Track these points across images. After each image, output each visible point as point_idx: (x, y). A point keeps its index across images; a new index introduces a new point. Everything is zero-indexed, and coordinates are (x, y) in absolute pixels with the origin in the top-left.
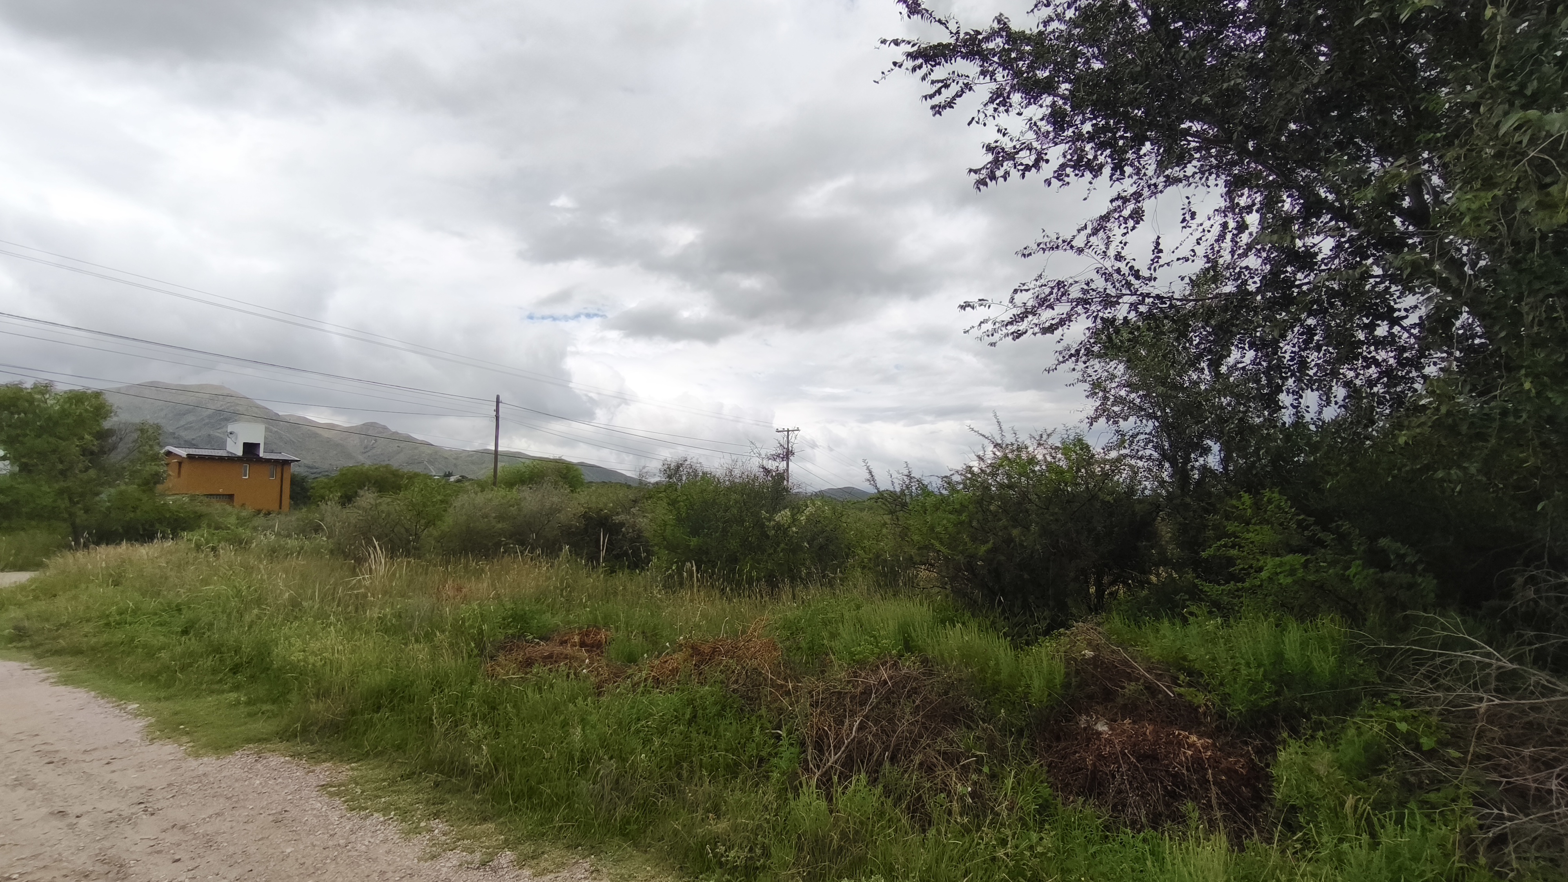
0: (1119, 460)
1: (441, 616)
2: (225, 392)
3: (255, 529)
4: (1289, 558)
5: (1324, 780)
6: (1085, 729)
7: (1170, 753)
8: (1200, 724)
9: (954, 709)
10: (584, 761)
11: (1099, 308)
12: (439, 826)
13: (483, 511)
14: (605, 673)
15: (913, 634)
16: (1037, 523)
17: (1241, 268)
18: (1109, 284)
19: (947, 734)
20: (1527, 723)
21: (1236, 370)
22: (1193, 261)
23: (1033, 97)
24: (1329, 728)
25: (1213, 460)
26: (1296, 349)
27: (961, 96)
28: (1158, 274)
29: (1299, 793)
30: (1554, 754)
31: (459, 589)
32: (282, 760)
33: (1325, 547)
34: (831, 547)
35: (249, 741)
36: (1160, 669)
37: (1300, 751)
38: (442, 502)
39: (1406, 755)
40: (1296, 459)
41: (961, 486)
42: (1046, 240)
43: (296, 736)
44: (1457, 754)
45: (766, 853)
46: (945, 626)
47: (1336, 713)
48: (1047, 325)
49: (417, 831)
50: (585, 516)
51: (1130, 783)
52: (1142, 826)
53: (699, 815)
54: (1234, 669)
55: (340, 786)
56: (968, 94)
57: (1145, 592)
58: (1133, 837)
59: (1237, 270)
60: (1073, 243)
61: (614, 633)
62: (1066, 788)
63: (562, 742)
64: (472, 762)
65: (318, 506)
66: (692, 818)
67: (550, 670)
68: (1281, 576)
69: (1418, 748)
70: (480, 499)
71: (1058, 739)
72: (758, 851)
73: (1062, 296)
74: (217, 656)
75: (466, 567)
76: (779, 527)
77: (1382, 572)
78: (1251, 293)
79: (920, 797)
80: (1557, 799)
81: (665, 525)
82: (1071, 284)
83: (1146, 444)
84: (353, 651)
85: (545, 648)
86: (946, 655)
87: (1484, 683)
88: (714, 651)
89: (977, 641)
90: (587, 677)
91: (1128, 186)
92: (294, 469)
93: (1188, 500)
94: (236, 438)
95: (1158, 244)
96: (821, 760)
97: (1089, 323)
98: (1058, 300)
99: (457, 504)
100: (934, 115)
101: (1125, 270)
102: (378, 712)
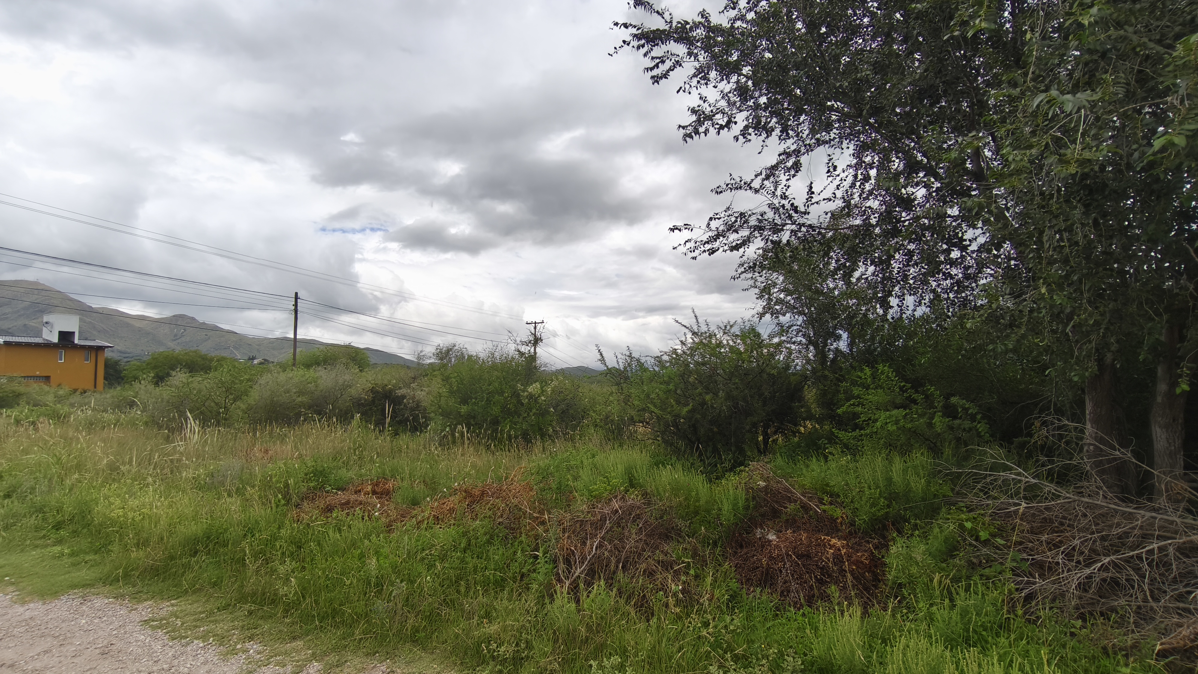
0: (779, 344)
1: (251, 474)
2: (40, 287)
3: (72, 405)
4: (895, 412)
5: (920, 564)
6: (760, 538)
7: (819, 552)
8: (838, 530)
9: (667, 529)
10: (379, 585)
11: (770, 233)
12: (253, 647)
13: (285, 387)
14: (393, 514)
15: (635, 475)
16: (723, 390)
17: (866, 207)
18: (777, 216)
19: (663, 548)
20: (1043, 519)
21: (863, 279)
22: (834, 201)
23: (725, 74)
24: (922, 528)
25: (843, 345)
26: (901, 266)
27: (673, 70)
28: (812, 209)
29: (904, 574)
30: (1059, 538)
31: (266, 452)
32: (106, 602)
33: (917, 404)
34: (571, 411)
35: (74, 586)
36: (811, 493)
37: (904, 545)
38: (249, 380)
39: (971, 545)
40: (897, 344)
41: (668, 364)
42: (732, 182)
43: (119, 581)
44: (1003, 542)
45: (529, 646)
46: (659, 468)
47: (926, 518)
48: (734, 244)
49: (234, 652)
50: (372, 390)
51: (792, 575)
52: (802, 605)
53: (475, 621)
54: (860, 491)
55: (161, 620)
56: (678, 69)
57: (796, 439)
58: (795, 613)
59: (863, 209)
60: (752, 185)
61: (400, 483)
62: (749, 581)
63: (360, 571)
64: (281, 592)
65: (131, 385)
66: (470, 623)
67: (348, 514)
68: (890, 425)
69: (977, 539)
70: (282, 377)
71: (741, 547)
72: (523, 646)
73: (744, 224)
74: (40, 516)
75: (271, 433)
76: (531, 396)
77: (952, 420)
78: (873, 226)
79: (644, 596)
80: (1062, 568)
81: (440, 397)
82: (750, 216)
83: (797, 333)
84: (170, 506)
85: (342, 497)
86: (661, 489)
87: (1017, 493)
88: (483, 493)
89: (683, 478)
90: (378, 519)
91: (791, 144)
92: (108, 354)
93: (827, 373)
94: (52, 327)
95: (811, 188)
96: (569, 572)
97: (762, 244)
98: (741, 226)
99: (262, 381)
100: (653, 84)
101: (788, 206)
102: (194, 557)
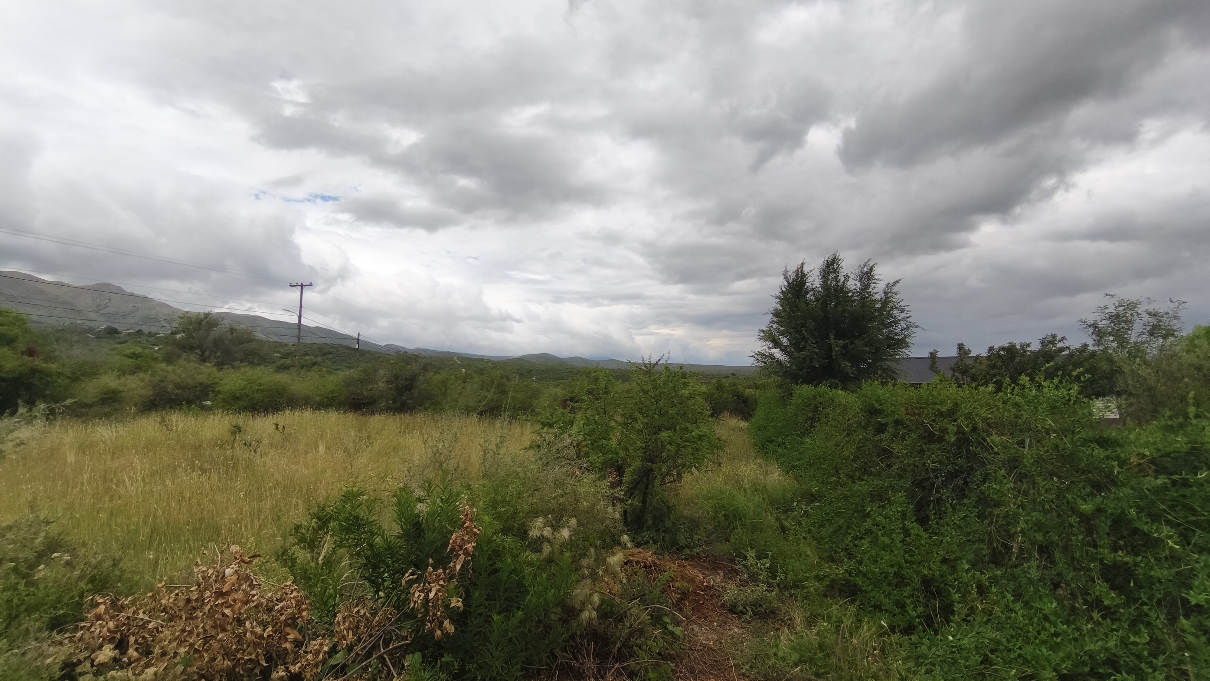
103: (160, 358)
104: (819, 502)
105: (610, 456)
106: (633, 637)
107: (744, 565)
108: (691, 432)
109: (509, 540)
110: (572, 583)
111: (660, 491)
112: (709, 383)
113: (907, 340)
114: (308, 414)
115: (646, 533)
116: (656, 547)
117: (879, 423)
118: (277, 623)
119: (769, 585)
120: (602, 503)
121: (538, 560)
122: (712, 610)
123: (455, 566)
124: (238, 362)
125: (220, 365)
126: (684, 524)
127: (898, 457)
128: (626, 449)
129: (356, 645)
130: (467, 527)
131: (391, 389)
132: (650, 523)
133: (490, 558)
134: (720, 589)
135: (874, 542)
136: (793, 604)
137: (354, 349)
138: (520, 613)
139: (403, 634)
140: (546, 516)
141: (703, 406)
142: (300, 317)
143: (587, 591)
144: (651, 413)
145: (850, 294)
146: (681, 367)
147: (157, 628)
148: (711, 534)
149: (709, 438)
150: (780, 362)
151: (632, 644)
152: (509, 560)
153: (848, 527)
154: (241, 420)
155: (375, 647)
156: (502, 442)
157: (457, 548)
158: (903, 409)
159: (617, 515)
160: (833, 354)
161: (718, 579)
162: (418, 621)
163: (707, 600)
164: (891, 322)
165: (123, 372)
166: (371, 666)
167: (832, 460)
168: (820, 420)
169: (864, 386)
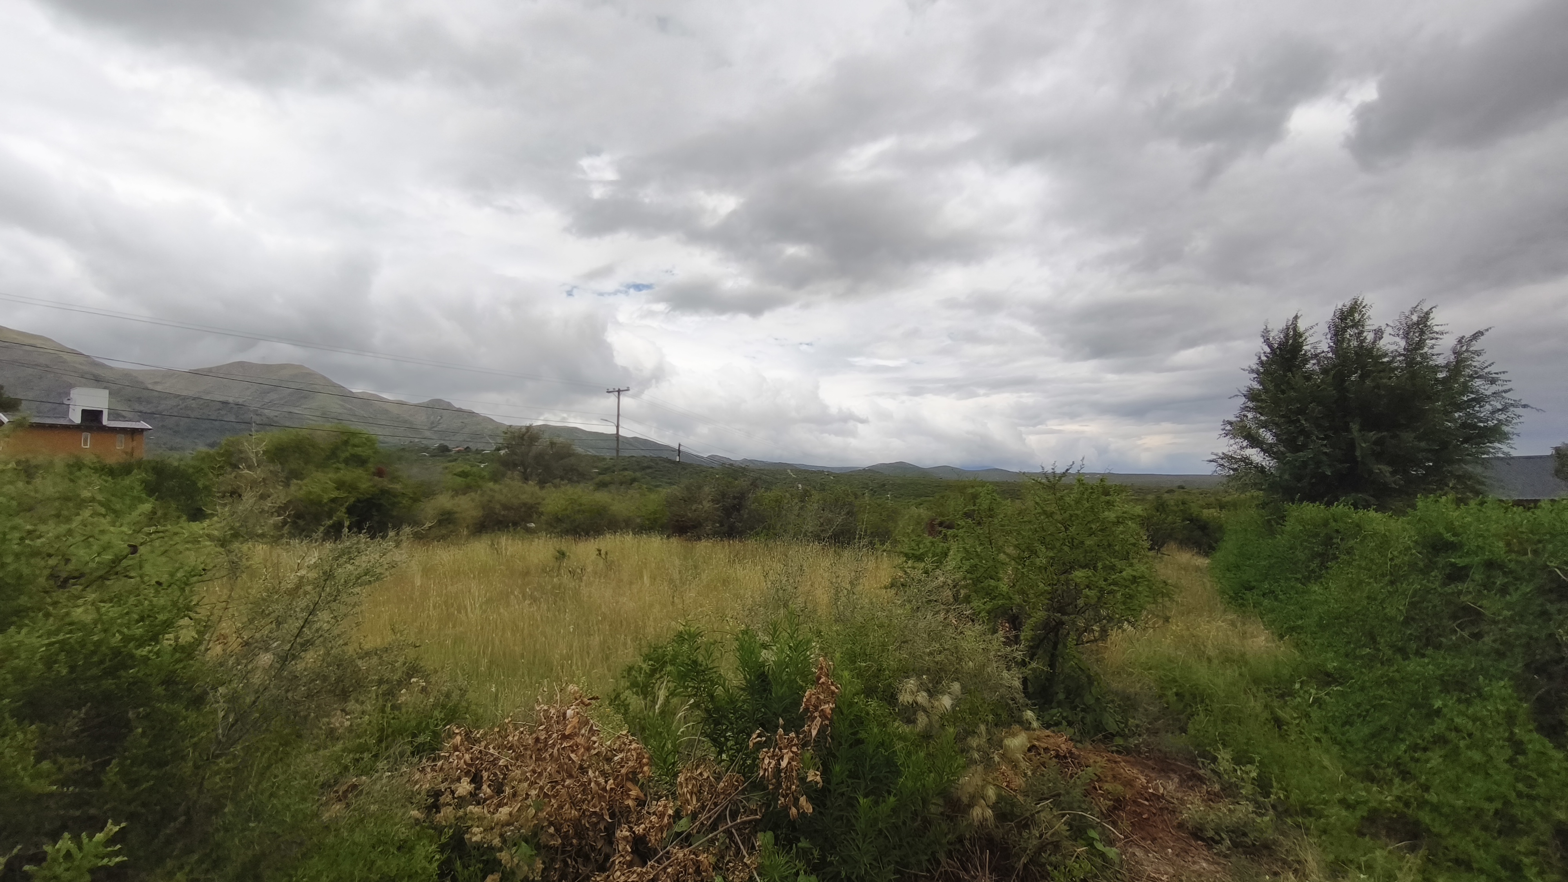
2: (304, 371)
94: (75, 405)
103: (487, 477)
104: (1341, 684)
105: (1000, 602)
106: (1045, 852)
107: (1212, 770)
108: (1121, 572)
109: (873, 704)
110: (957, 767)
111: (1076, 654)
112: (1143, 500)
113: (1505, 429)
114: (629, 539)
115: (1055, 711)
116: (1072, 730)
117: (1453, 565)
118: (618, 776)
119: (1258, 805)
120: (995, 665)
121: (912, 733)
122: (1163, 830)
123: (810, 731)
124: (558, 480)
125: (542, 483)
126: (1113, 701)
127: (1495, 622)
128: (1022, 592)
129: (700, 812)
130: (823, 683)
131: (717, 509)
132: (1061, 696)
133: (851, 726)
134: (1175, 801)
135: (1453, 755)
136: (1303, 839)
137: (674, 462)
138: (892, 799)
139: (752, 807)
140: (919, 677)
141: (1138, 534)
142: (618, 427)
143: (978, 780)
144: (1058, 544)
145: (1385, 360)
146: (1103, 478)
147: (506, 766)
148: (1156, 719)
149: (1149, 581)
150: (1261, 469)
151: (1043, 860)
152: (876, 730)
153: (1398, 730)
154: (564, 544)
155: (721, 818)
156: (857, 579)
157: (811, 708)
158: (1501, 544)
159: (1017, 683)
160: (1358, 453)
161: (1171, 786)
162: (769, 793)
163: (1155, 814)
164: (1469, 400)
165: (457, 492)
166: (718, 840)
167: (1362, 620)
168: (1337, 558)
169: (1420, 504)
